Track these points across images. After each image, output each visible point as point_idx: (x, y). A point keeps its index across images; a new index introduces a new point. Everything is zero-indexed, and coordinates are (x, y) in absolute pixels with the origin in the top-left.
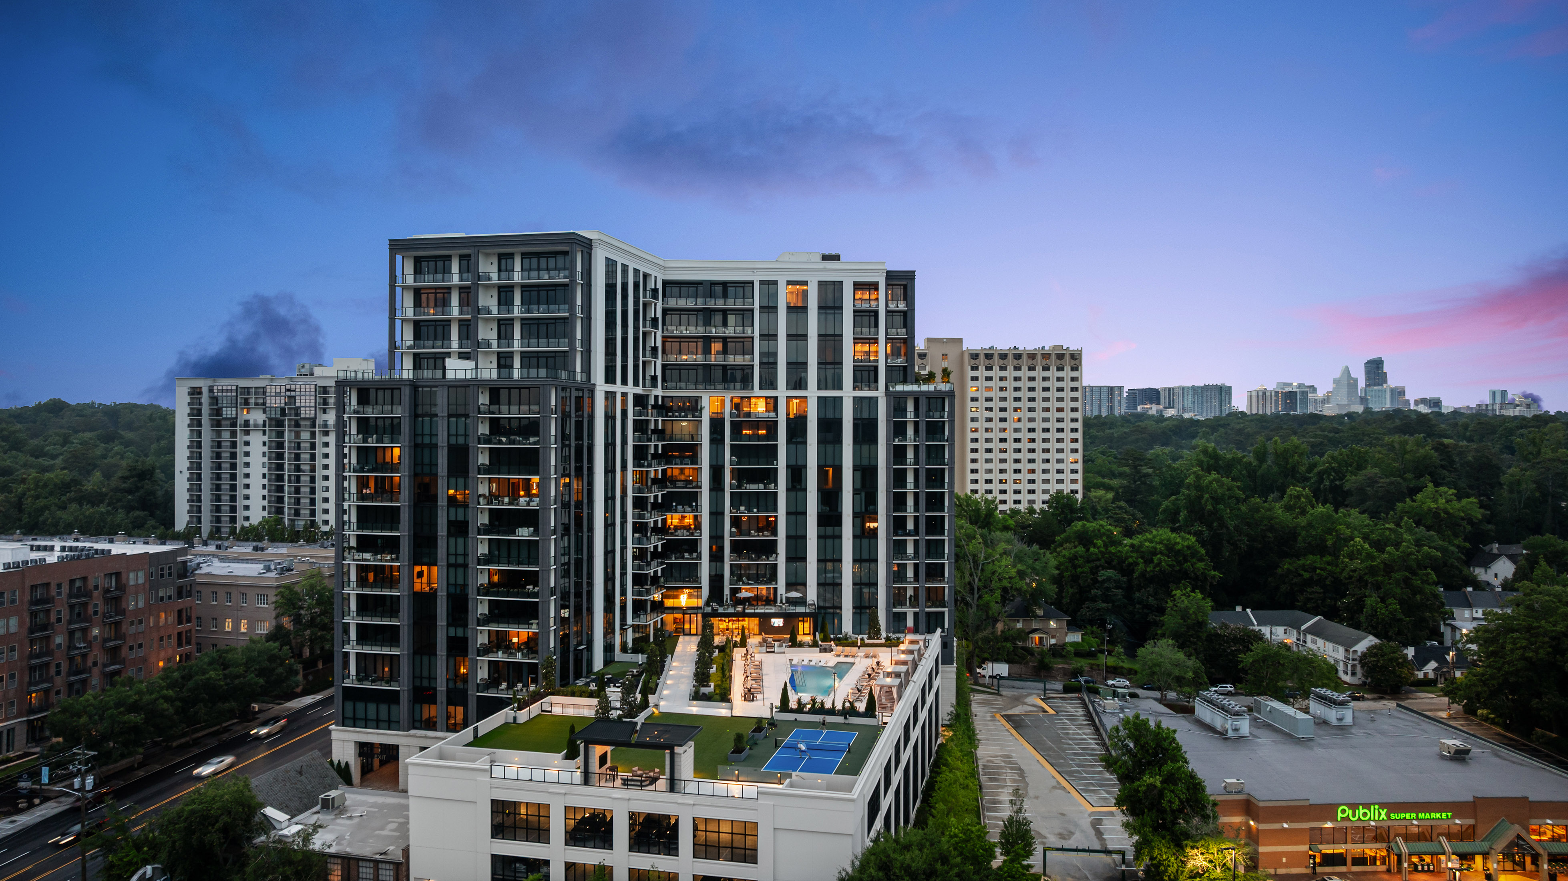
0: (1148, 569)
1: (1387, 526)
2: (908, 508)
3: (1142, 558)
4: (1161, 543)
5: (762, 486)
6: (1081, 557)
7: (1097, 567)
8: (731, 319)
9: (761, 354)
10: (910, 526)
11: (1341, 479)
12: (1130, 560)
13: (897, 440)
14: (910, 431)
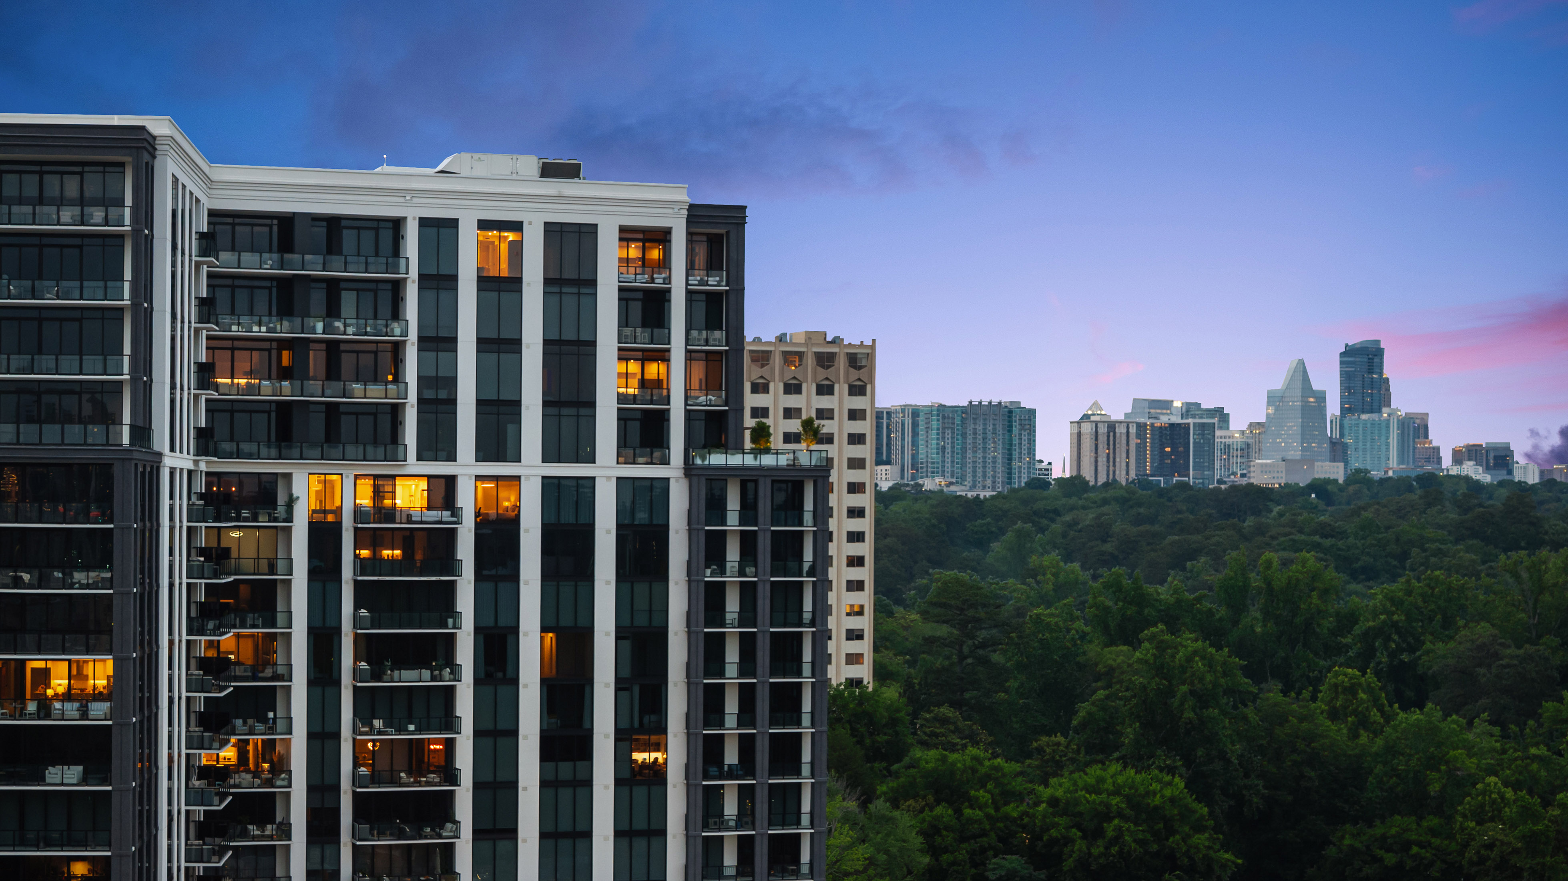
0: (1095, 851)
1: (1533, 751)
2: (727, 718)
3: (1079, 827)
4: (1117, 792)
5: (426, 674)
6: (946, 828)
7: (983, 851)
8: (348, 301)
9: (422, 380)
10: (731, 757)
11: (1412, 650)
12: (1054, 833)
13: (708, 572)
14: (733, 554)
